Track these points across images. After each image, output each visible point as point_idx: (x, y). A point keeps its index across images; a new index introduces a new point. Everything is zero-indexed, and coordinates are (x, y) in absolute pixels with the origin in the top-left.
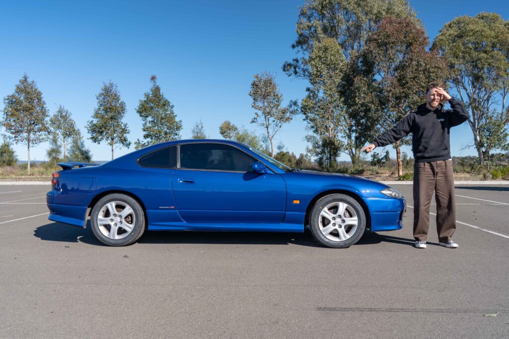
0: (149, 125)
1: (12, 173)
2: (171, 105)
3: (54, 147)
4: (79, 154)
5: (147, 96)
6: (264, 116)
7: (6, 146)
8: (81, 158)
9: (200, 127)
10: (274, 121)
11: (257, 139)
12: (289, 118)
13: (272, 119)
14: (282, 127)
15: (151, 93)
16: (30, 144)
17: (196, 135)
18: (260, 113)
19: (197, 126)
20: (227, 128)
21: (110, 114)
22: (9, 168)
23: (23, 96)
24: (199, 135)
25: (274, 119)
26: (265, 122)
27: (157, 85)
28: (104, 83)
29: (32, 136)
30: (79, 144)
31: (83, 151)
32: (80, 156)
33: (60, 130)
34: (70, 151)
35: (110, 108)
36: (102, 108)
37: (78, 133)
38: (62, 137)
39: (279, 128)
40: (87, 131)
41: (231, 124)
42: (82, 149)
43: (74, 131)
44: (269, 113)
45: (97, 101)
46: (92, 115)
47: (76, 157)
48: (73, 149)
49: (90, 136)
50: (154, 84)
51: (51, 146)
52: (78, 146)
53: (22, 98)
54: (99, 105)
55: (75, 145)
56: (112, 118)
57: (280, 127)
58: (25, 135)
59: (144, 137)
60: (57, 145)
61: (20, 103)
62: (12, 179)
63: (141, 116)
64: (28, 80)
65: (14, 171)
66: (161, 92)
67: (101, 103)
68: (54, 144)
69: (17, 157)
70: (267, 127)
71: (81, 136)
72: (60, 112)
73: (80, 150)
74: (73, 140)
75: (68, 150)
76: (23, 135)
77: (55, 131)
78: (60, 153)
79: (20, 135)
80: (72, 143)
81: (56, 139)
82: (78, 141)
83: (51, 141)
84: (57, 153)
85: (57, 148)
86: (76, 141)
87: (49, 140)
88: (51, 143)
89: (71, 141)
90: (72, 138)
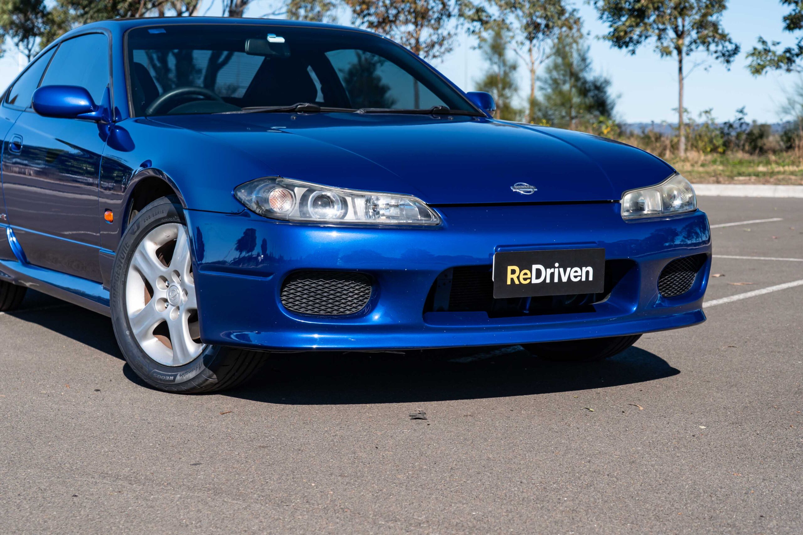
3: (496, 68)
4: (574, 90)
8: (579, 106)
30: (575, 58)
31: (585, 82)
32: (576, 100)
33: (520, 13)
34: (545, 82)
37: (572, 21)
38: (521, 36)
40: (597, 14)
42: (581, 75)
43: (562, 12)
47: (563, 104)
48: (555, 74)
49: (605, 28)
52: (570, 65)
55: (559, 60)
59: (786, 24)
60: (504, 63)
68: (496, 58)
71: (584, 31)
73: (577, 79)
74: (556, 47)
75: (538, 79)
76: (398, 33)
77: (502, 16)
78: (516, 90)
79: (392, 33)
80: (553, 57)
81: (503, 42)
82: (571, 48)
83: (487, 47)
84: (504, 88)
85: (506, 74)
86: (564, 47)
87: (480, 47)
88: (486, 56)
89: (551, 49)
90: (553, 40)
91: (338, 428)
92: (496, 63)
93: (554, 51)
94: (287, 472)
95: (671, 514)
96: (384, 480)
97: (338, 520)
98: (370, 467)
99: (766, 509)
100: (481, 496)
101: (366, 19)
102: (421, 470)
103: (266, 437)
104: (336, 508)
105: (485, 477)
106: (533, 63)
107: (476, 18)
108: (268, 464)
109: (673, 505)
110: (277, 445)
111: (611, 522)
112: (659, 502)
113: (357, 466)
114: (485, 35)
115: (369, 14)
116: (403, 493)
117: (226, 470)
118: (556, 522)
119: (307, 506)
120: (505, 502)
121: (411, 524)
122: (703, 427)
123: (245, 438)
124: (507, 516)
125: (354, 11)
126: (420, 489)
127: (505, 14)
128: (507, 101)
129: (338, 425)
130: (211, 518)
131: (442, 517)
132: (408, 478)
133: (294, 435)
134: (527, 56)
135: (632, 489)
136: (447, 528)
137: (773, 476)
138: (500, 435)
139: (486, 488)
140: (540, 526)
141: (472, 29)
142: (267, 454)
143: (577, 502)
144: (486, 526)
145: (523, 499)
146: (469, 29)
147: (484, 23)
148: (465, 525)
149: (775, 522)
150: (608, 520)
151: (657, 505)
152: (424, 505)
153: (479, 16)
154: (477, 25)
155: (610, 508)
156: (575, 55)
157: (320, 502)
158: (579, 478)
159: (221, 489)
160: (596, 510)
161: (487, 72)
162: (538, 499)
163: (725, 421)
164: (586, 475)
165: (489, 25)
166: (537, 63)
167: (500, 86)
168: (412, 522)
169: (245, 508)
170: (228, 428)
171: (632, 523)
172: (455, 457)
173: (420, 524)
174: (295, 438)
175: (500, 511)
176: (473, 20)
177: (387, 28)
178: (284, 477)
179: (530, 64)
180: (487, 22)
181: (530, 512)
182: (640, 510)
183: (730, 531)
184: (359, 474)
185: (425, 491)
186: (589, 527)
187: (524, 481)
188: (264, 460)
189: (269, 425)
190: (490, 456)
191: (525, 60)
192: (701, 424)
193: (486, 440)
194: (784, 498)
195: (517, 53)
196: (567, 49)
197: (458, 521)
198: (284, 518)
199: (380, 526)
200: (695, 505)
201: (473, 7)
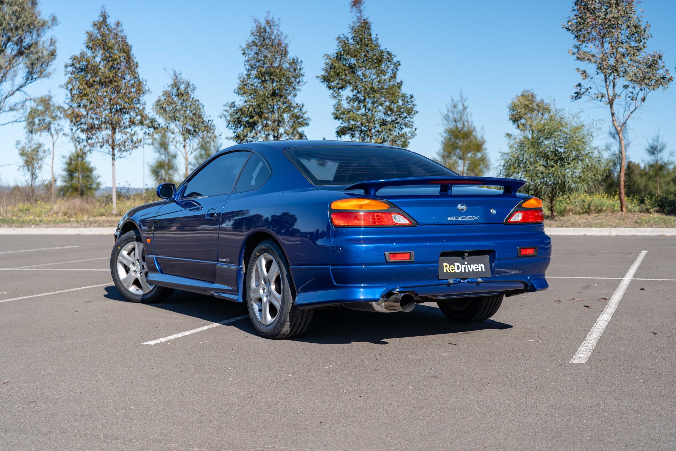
0: (345, 105)
1: (82, 211)
2: (395, 60)
3: (163, 157)
5: (343, 42)
6: (602, 76)
7: (78, 156)
9: (460, 107)
10: (626, 87)
11: (585, 132)
12: (663, 78)
13: (621, 82)
14: (646, 101)
15: (350, 36)
16: (116, 151)
17: (452, 125)
18: (591, 68)
19: (455, 106)
20: (526, 107)
21: (271, 86)
22: (78, 201)
23: (99, 55)
24: (460, 125)
25: (626, 83)
26: (605, 92)
27: (365, 17)
28: (255, 21)
29: (119, 136)
33: (178, 123)
34: (194, 165)
35: (270, 74)
36: (254, 73)
37: (209, 128)
38: (180, 138)
39: (638, 103)
40: (225, 124)
41: (538, 99)
44: (614, 69)
45: (244, 58)
46: (236, 86)
48: (200, 161)
49: (231, 133)
50: (359, 15)
51: (157, 155)
53: (98, 59)
54: (247, 67)
55: (203, 152)
56: (274, 94)
57: (643, 100)
58: (106, 133)
59: (338, 132)
60: (168, 154)
61: (95, 70)
62: (80, 224)
63: (330, 88)
64: (109, 21)
65: (87, 206)
66: (374, 32)
67: (253, 62)
68: (163, 151)
69: (99, 180)
70: (611, 103)
71: (216, 133)
72: (175, 85)
74: (201, 144)
75: (190, 164)
76: (101, 135)
77: (167, 125)
78: (176, 170)
79: (97, 135)
80: (199, 150)
81: (167, 140)
82: (210, 144)
83: (157, 145)
84: (169, 169)
85: (169, 161)
86: (206, 144)
87: (153, 144)
88: (156, 150)
89: (198, 145)
90: (198, 140)
91: (77, 388)
92: (163, 154)
93: (199, 146)
94: (49, 416)
95: (273, 424)
96: (109, 416)
97: (83, 441)
98: (100, 410)
99: (323, 418)
100: (166, 422)
101: (79, 127)
102: (130, 409)
103: (34, 396)
104: (81, 434)
105: (168, 411)
106: (186, 154)
107: (150, 125)
108: (36, 412)
109: (273, 420)
110: (41, 400)
111: (240, 431)
112: (266, 419)
113: (92, 410)
114: (156, 136)
115: (81, 124)
116: (120, 423)
117: (11, 417)
118: (209, 434)
119: (64, 434)
120: (180, 424)
121: (126, 441)
122: (290, 375)
123: (21, 397)
124: (182, 432)
125: (72, 121)
126: (130, 420)
127: (169, 123)
128: (171, 177)
129: (77, 386)
130: (5, 445)
131: (144, 435)
132: (122, 414)
133: (51, 394)
134: (183, 150)
135: (251, 412)
136: (147, 441)
137: (327, 400)
138: (175, 386)
139: (168, 418)
140: (200, 436)
141: (148, 132)
142: (36, 406)
143: (221, 421)
144: (169, 438)
145: (190, 422)
146: (146, 132)
147: (155, 128)
148: (158, 439)
149: (328, 425)
150: (238, 430)
151: (265, 420)
152: (133, 429)
153: (152, 125)
154: (152, 130)
155: (239, 424)
156: (212, 148)
157: (71, 432)
158: (221, 408)
159: (9, 428)
160: (231, 425)
161: (157, 160)
162: (198, 421)
163: (303, 371)
164: (225, 406)
165: (158, 130)
166: (189, 153)
167: (166, 168)
168: (127, 439)
169: (26, 439)
170: (9, 392)
171: (251, 431)
172: (150, 400)
173: (131, 440)
174: (52, 395)
175: (177, 430)
176: (149, 127)
177: (94, 132)
178: (47, 419)
179: (185, 155)
180: (157, 128)
181: (194, 429)
182: (256, 424)
183: (304, 432)
184: (93, 414)
185: (133, 421)
186: (227, 435)
187: (190, 412)
188: (34, 410)
189: (35, 388)
190: (170, 399)
191: (181, 152)
192: (289, 373)
193: (167, 390)
194: (333, 412)
195: (176, 147)
196: (208, 145)
197: (153, 437)
198: (50, 443)
199: (108, 443)
200: (286, 419)
201: (149, 119)
